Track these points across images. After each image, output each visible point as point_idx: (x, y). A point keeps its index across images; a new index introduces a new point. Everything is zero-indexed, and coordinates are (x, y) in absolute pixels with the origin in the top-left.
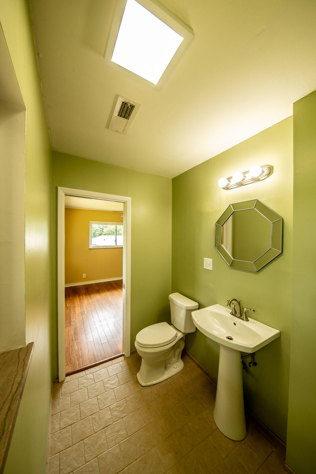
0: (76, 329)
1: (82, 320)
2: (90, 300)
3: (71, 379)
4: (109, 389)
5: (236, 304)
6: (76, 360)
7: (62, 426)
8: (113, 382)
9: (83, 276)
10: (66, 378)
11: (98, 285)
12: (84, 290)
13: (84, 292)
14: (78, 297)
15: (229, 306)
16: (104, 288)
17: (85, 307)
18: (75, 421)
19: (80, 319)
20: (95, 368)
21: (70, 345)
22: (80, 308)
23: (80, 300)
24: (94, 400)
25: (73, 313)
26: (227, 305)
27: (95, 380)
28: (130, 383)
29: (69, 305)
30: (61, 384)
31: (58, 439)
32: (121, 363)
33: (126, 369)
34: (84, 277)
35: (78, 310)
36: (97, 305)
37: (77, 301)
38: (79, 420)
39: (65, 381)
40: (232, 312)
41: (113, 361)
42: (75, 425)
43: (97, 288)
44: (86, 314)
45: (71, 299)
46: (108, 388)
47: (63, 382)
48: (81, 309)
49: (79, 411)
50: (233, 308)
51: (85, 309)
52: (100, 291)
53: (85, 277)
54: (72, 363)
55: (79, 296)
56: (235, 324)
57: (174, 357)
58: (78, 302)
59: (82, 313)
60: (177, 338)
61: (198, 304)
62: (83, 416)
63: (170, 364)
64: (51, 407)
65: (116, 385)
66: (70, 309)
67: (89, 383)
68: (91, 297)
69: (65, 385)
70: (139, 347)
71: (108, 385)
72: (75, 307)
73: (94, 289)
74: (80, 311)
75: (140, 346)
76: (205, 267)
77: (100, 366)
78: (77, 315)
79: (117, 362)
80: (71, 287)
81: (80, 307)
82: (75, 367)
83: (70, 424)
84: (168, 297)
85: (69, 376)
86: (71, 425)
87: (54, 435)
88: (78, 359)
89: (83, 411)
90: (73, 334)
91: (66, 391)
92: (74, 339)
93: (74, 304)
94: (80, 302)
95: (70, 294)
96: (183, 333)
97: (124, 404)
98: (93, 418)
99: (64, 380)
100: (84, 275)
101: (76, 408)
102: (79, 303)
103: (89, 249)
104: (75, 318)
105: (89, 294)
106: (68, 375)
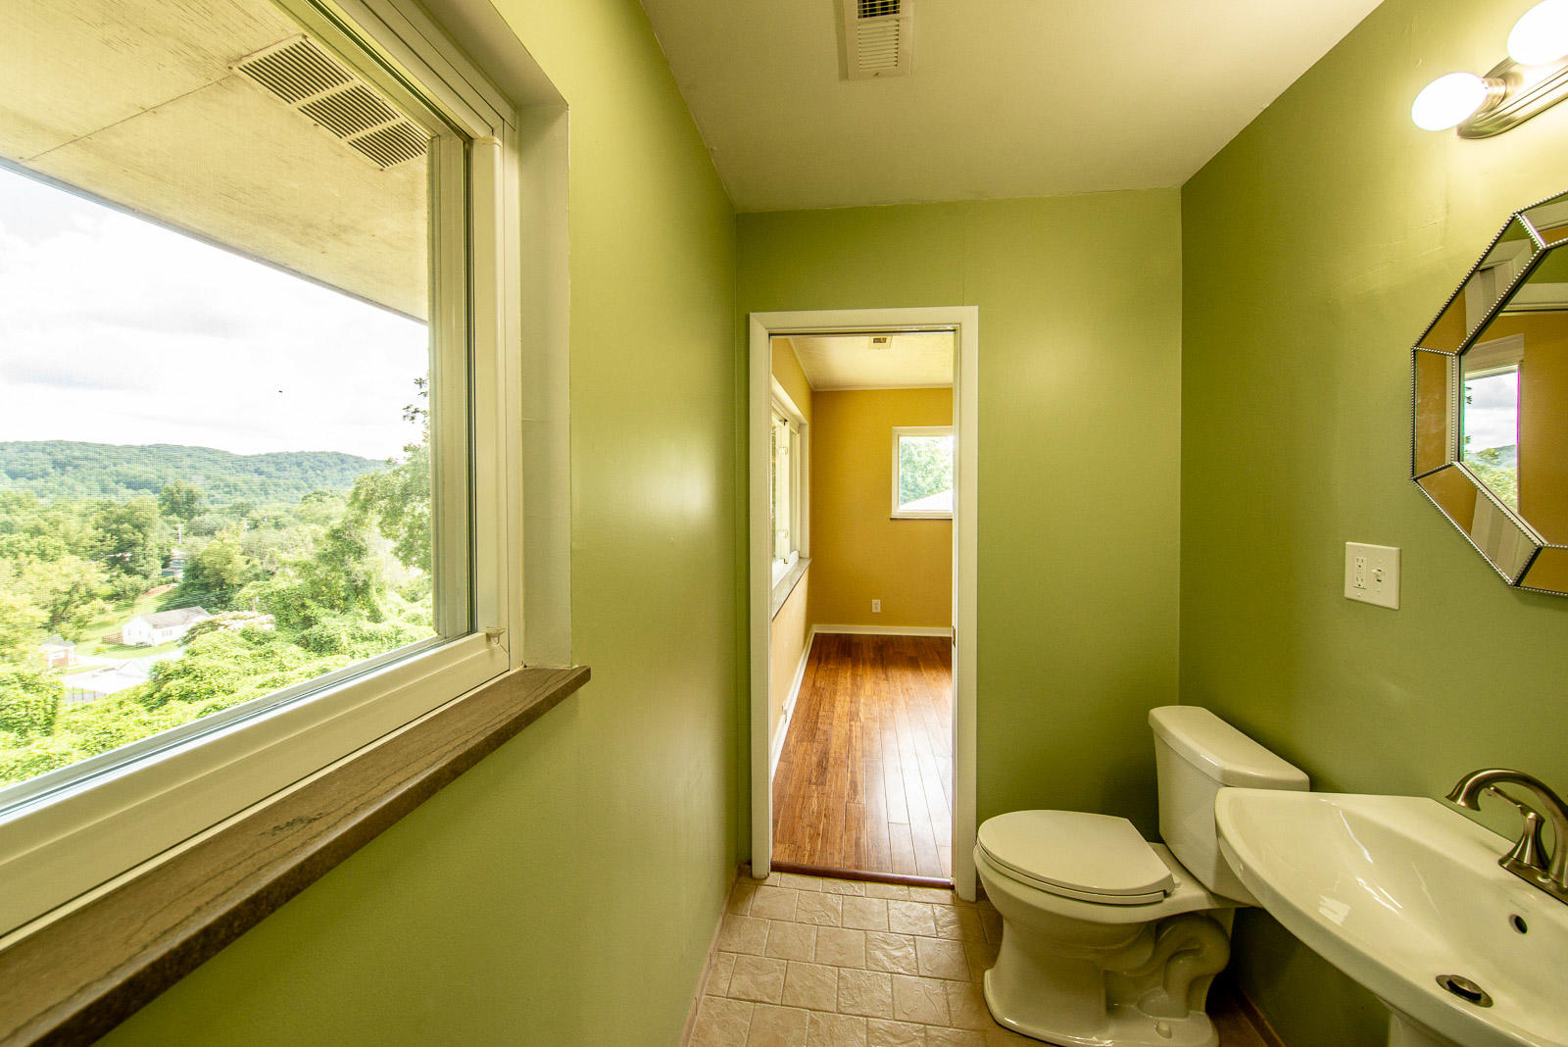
0: (825, 753)
1: (846, 734)
2: (884, 685)
3: (783, 885)
4: (880, 969)
5: (1547, 815)
6: (807, 840)
7: (734, 991)
8: (897, 953)
9: (874, 606)
10: (771, 874)
11: (917, 642)
12: (871, 650)
13: (872, 655)
14: (850, 667)
15: (1460, 802)
16: (937, 657)
17: (862, 700)
18: (767, 1000)
19: (843, 732)
20: (853, 884)
21: (802, 793)
22: (848, 699)
23: (854, 676)
24: (829, 974)
25: (827, 707)
26: (1453, 797)
27: (845, 919)
28: (953, 985)
29: (823, 684)
30: (757, 882)
31: (717, 1014)
32: (938, 909)
33: (952, 935)
34: (874, 610)
35: (842, 704)
36: (902, 703)
37: (845, 680)
38: (776, 1002)
39: (767, 882)
40: (1510, 855)
41: (912, 889)
42: (765, 1007)
43: (911, 653)
44: (863, 720)
45: (831, 669)
46: (877, 961)
47: (760, 881)
48: (851, 702)
49: (782, 977)
50: (1525, 835)
51: (861, 704)
52: (921, 664)
53: (879, 610)
54: (794, 843)
55: (855, 665)
56: (1520, 925)
57: (1166, 987)
58: (849, 680)
59: (853, 716)
60: (1167, 900)
61: (1307, 777)
62: (789, 998)
63: (1139, 1006)
64: (718, 928)
65: (903, 967)
66: (821, 696)
67: (828, 918)
68: (887, 676)
69: (764, 891)
70: (985, 865)
71: (879, 954)
72: (835, 694)
73: (902, 653)
74: (846, 709)
75: (989, 865)
76: (1350, 592)
77: (869, 885)
78: (836, 715)
79: (925, 899)
80: (838, 636)
81: (851, 696)
82: (799, 856)
83: (752, 998)
84: (1147, 714)
85: (779, 874)
86: (754, 1001)
87: (712, 1001)
88: (811, 838)
89: (792, 986)
90: (814, 766)
91: (763, 907)
92: (814, 780)
93: (835, 683)
94: (854, 684)
95: (832, 656)
96: (1211, 893)
97: (915, 1038)
98: (813, 1022)
99: (766, 878)
100: (876, 605)
101: (778, 968)
102: (849, 686)
103: (891, 519)
104: (831, 724)
105: (882, 667)
106: (777, 868)
